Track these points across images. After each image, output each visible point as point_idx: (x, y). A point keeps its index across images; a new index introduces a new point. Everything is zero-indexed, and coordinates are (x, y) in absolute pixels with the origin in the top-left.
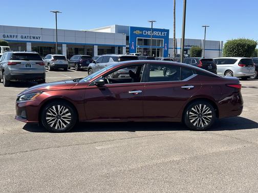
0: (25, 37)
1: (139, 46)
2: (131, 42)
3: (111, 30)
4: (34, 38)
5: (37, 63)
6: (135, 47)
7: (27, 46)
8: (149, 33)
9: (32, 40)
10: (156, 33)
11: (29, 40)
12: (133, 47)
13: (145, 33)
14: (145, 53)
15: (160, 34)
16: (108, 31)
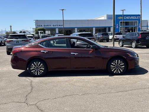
0: (55, 26)
1: (121, 26)
2: (116, 24)
3: (104, 18)
4: (60, 26)
5: (23, 40)
6: (119, 27)
7: (56, 31)
8: (128, 18)
9: (59, 27)
10: (132, 18)
11: (57, 27)
12: (117, 27)
13: (125, 18)
14: (126, 30)
15: (135, 18)
16: (103, 18)
